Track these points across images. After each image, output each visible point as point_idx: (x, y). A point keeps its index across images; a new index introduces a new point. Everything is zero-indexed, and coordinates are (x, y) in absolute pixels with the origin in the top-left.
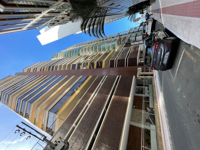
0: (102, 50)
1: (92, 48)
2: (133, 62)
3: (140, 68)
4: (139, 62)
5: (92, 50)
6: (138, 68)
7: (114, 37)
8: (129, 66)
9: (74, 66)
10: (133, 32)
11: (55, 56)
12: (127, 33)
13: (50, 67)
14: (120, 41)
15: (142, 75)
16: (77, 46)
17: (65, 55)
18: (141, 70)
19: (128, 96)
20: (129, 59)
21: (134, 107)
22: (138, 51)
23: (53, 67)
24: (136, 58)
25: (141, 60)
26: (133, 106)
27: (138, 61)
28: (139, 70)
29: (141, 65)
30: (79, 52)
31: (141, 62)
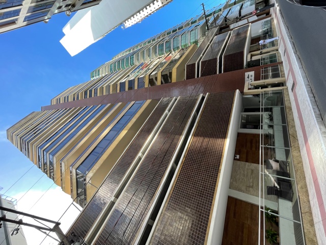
0: (172, 50)
1: (155, 48)
2: (234, 61)
3: (252, 73)
4: (249, 60)
5: (156, 53)
6: (247, 74)
7: (195, 22)
8: (225, 71)
11: (96, 73)
12: (222, 7)
13: (86, 93)
14: (207, 26)
15: (256, 87)
16: (130, 50)
17: (111, 69)
18: (253, 78)
19: (224, 136)
20: (225, 57)
21: (238, 157)
22: (245, 38)
24: (242, 53)
25: (252, 56)
26: (235, 156)
27: (247, 58)
28: (248, 77)
29: (252, 65)
30: (133, 60)
31: (254, 58)
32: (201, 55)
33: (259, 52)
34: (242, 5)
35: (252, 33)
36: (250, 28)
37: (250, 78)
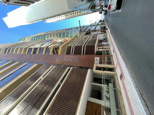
2: (90, 50)
3: (98, 58)
4: (97, 50)
6: (96, 58)
8: (86, 54)
9: (30, 49)
10: (94, 25)
11: (22, 39)
13: (6, 49)
20: (86, 46)
22: (96, 39)
23: (10, 49)
24: (94, 46)
25: (99, 48)
28: (96, 60)
29: (99, 54)
30: (45, 37)
31: (100, 50)
32: (76, 43)
33: (101, 47)
34: (96, 27)
35: (99, 38)
36: (98, 36)
37: (97, 61)
